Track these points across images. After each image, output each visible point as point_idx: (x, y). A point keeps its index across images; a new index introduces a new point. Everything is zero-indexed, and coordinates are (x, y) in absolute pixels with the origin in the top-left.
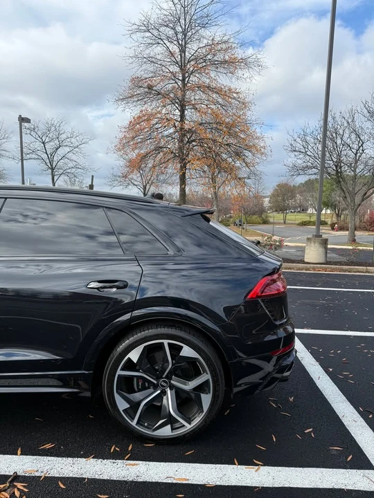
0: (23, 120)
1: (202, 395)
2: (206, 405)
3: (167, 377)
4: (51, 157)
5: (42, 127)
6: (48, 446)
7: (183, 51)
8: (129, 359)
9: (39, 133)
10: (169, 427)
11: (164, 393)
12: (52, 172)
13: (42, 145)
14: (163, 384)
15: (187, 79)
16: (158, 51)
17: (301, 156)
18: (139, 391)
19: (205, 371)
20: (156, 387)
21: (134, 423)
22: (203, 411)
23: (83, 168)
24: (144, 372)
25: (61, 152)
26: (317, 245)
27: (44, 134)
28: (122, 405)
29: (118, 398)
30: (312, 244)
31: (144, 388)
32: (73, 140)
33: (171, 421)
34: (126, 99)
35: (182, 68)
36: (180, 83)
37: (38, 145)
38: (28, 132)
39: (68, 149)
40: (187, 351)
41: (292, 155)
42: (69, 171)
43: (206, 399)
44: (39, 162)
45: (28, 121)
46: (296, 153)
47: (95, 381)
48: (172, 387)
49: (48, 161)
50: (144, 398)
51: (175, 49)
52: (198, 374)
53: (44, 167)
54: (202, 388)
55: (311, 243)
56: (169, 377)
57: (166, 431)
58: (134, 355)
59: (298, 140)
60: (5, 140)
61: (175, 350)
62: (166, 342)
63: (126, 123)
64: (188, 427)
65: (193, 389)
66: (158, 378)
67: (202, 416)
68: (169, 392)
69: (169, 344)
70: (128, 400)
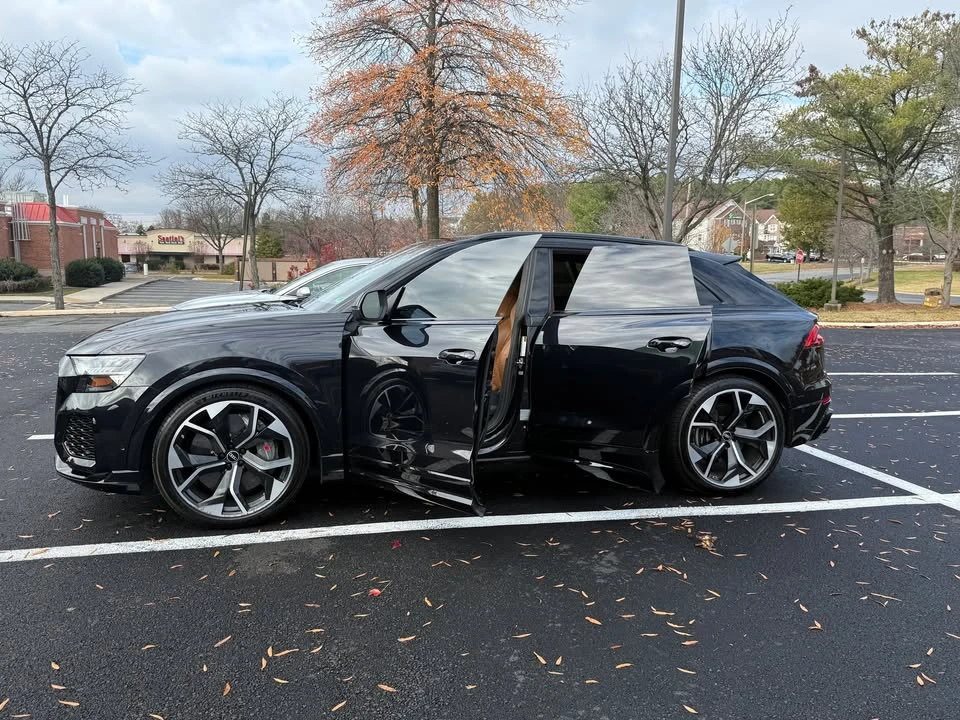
1: (767, 442)
2: (771, 454)
3: (730, 429)
8: (703, 409)
10: (737, 477)
11: (728, 445)
12: (47, 163)
14: (727, 436)
18: (709, 443)
19: (769, 418)
20: (722, 440)
21: (705, 476)
22: (768, 459)
24: (715, 422)
28: (695, 457)
29: (691, 450)
31: (705, 443)
33: (739, 469)
40: (756, 400)
43: (771, 447)
48: (736, 438)
50: (715, 449)
52: (764, 422)
54: (770, 435)
56: (733, 429)
57: (735, 482)
58: (708, 406)
61: (745, 398)
62: (737, 391)
64: (755, 475)
65: (759, 438)
66: (723, 429)
67: (767, 463)
68: (733, 443)
69: (740, 393)
70: (700, 452)
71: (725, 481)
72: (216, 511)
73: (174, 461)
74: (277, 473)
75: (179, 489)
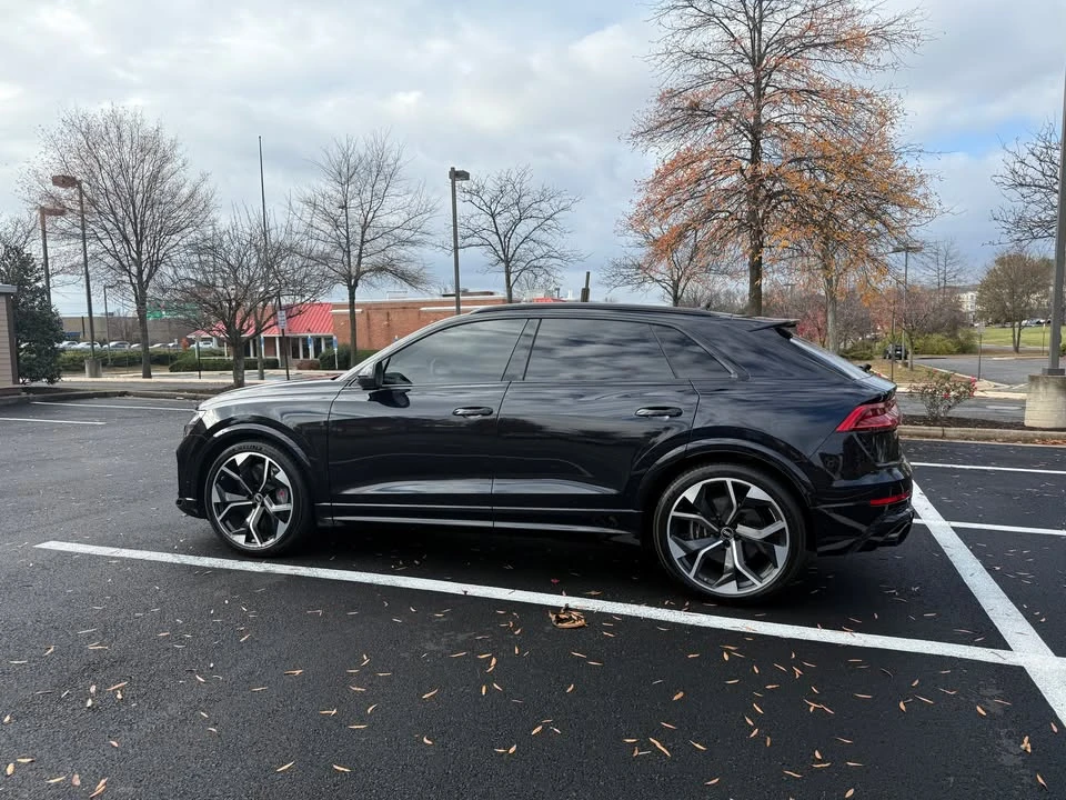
0: (457, 175)
1: (776, 547)
2: (781, 560)
3: (730, 525)
4: (504, 239)
5: (491, 187)
6: (593, 593)
7: (756, 28)
8: (685, 499)
9: (487, 198)
10: (734, 584)
11: (727, 544)
12: (507, 266)
13: (491, 219)
14: (726, 532)
15: (764, 81)
16: (711, 37)
17: (1038, 197)
18: (695, 538)
19: (779, 518)
20: (717, 536)
21: (691, 576)
22: (776, 567)
23: (560, 257)
24: (703, 515)
25: (523, 229)
26: (1052, 390)
27: (495, 199)
28: (677, 552)
29: (672, 544)
30: (1041, 389)
31: (702, 536)
32: (544, 205)
33: (738, 577)
34: (651, 132)
35: (756, 60)
36: (750, 89)
37: (484, 220)
38: (468, 197)
39: (533, 223)
40: (755, 493)
41: (1015, 194)
42: (535, 263)
43: (781, 553)
44: (484, 249)
45: (464, 176)
46: (1025, 190)
47: (645, 524)
48: (738, 537)
49: (499, 248)
50: (705, 546)
51: (741, 29)
52: (770, 521)
53: (492, 258)
54: (777, 538)
55: (1037, 387)
56: (733, 525)
57: (730, 589)
58: (691, 494)
59: (1032, 160)
60: (427, 215)
61: (741, 491)
62: (729, 481)
63: (650, 174)
64: (759, 585)
65: (764, 539)
66: (720, 525)
67: (776, 572)
68: (733, 543)
69: (734, 484)
70: (684, 547)
71: (719, 585)
72: (240, 539)
73: (216, 498)
74: (283, 515)
75: (219, 519)
